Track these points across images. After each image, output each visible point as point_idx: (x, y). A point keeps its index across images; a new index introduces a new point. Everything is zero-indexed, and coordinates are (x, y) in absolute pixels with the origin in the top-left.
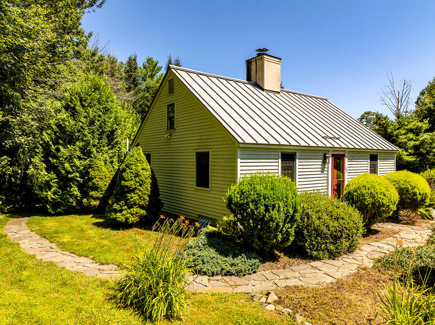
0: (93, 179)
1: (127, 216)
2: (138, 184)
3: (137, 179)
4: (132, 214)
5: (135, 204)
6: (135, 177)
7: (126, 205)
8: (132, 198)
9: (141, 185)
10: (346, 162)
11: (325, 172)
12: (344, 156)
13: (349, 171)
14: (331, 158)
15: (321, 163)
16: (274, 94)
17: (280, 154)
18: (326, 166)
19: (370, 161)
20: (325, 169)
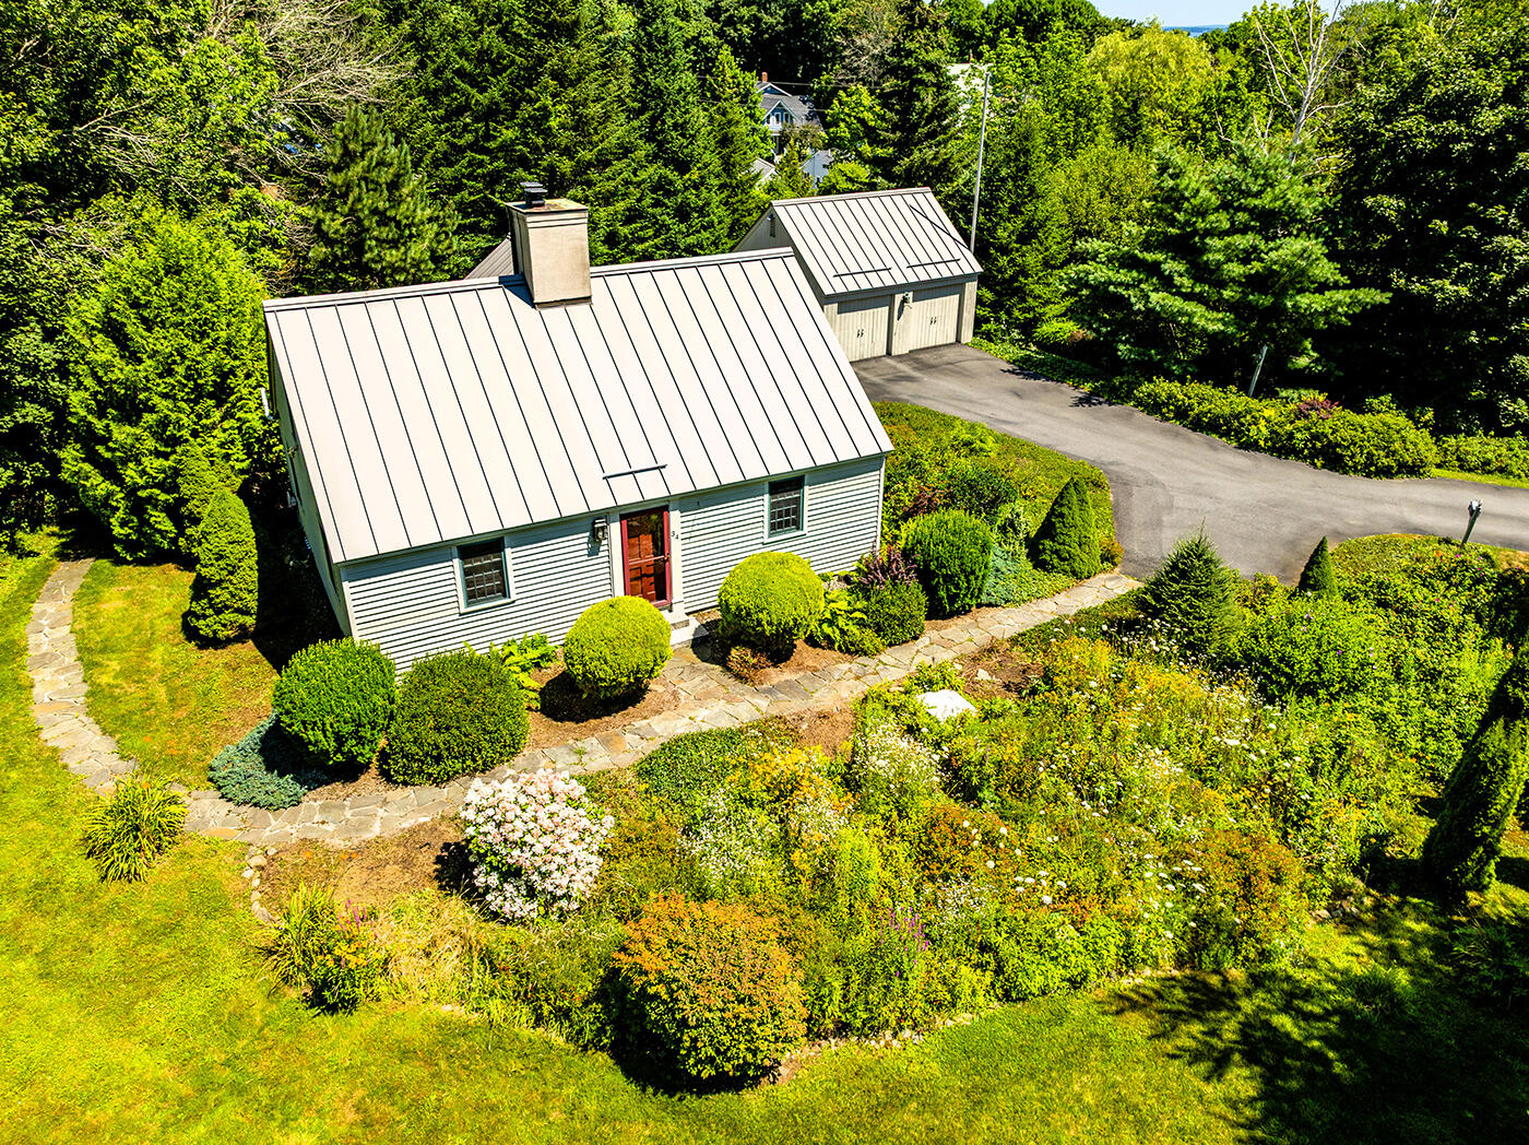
0: (187, 501)
1: (215, 627)
2: (225, 573)
3: (222, 563)
4: (224, 626)
5: (227, 607)
6: (217, 560)
7: (211, 606)
8: (218, 597)
9: (231, 573)
10: (675, 519)
11: (601, 554)
12: (666, 508)
13: (687, 535)
14: (618, 524)
15: (586, 540)
16: (569, 308)
17: (455, 551)
18: (604, 542)
19: (771, 493)
20: (602, 548)
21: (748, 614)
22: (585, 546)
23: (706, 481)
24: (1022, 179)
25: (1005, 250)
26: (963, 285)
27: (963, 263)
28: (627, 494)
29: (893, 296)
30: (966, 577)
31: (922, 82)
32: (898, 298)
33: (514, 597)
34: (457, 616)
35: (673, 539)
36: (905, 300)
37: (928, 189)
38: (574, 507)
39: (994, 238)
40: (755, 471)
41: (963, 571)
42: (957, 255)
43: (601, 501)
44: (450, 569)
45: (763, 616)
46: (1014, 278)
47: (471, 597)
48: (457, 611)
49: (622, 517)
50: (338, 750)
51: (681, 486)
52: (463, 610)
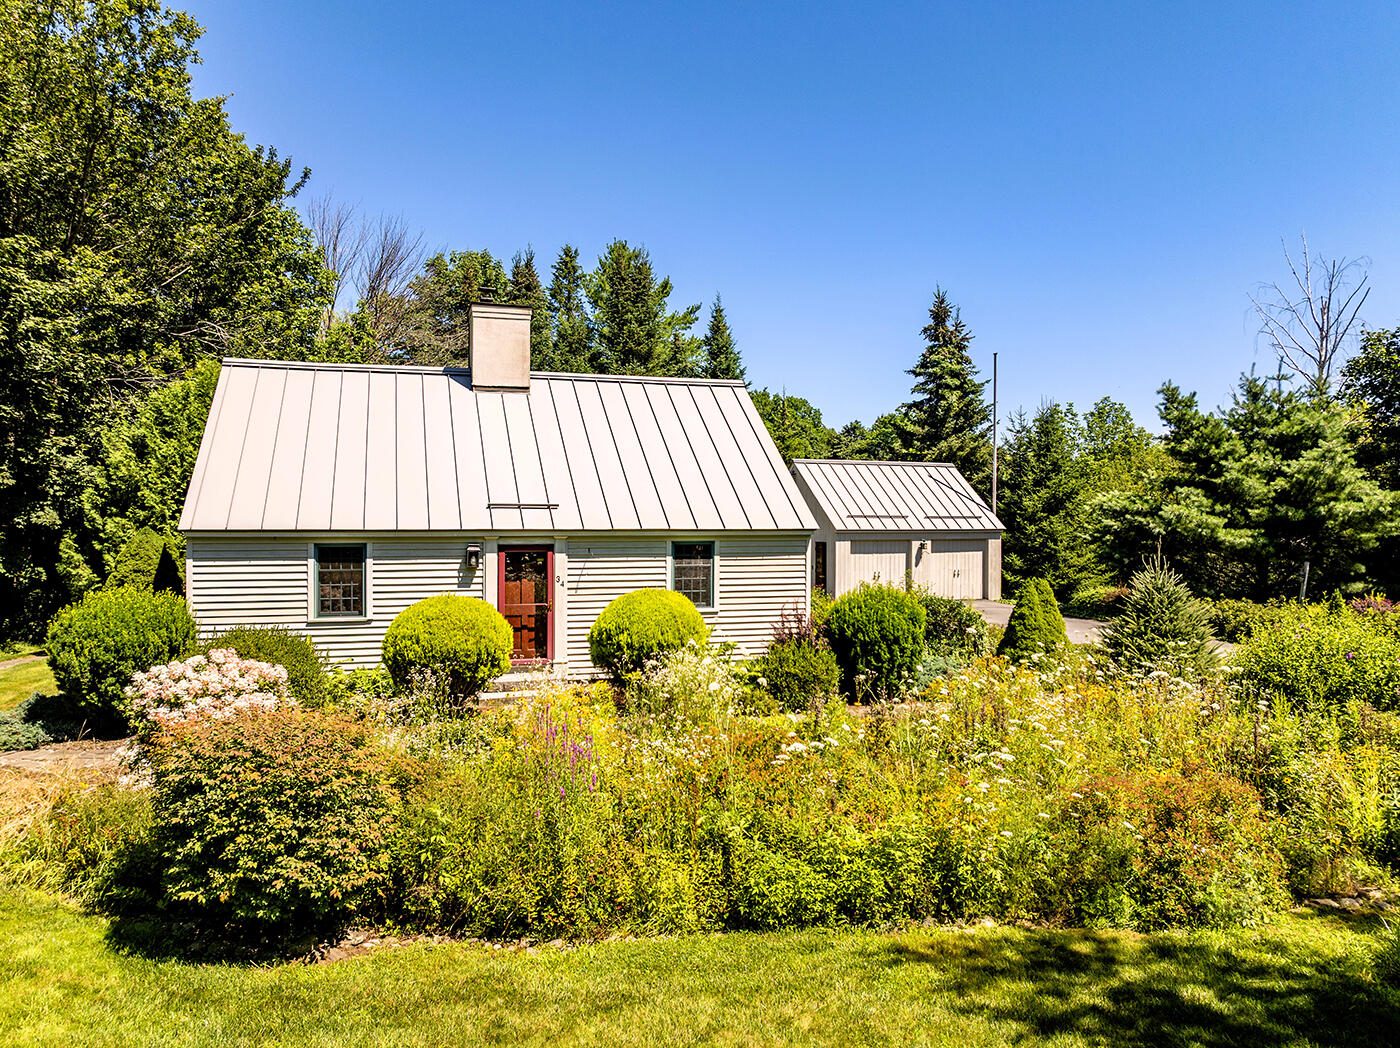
10: (561, 563)
11: (473, 587)
12: (551, 548)
13: (574, 585)
14: (495, 555)
15: (457, 566)
16: (506, 395)
17: (311, 548)
18: (478, 573)
19: (675, 558)
20: (475, 580)
21: (609, 637)
22: (456, 574)
23: (597, 522)
24: (1045, 456)
25: (1032, 519)
26: (985, 541)
27: (984, 520)
28: (507, 521)
29: (909, 542)
30: (889, 646)
31: (948, 386)
32: (916, 545)
33: (370, 616)
34: (303, 626)
35: (557, 585)
36: (922, 546)
37: (952, 464)
38: (445, 521)
39: (1021, 510)
40: (653, 521)
41: (884, 637)
42: (978, 513)
43: (477, 520)
44: (304, 569)
45: (623, 639)
46: (1044, 545)
47: (324, 607)
48: (304, 619)
49: (501, 548)
50: (93, 688)
51: (566, 520)
52: (312, 618)
